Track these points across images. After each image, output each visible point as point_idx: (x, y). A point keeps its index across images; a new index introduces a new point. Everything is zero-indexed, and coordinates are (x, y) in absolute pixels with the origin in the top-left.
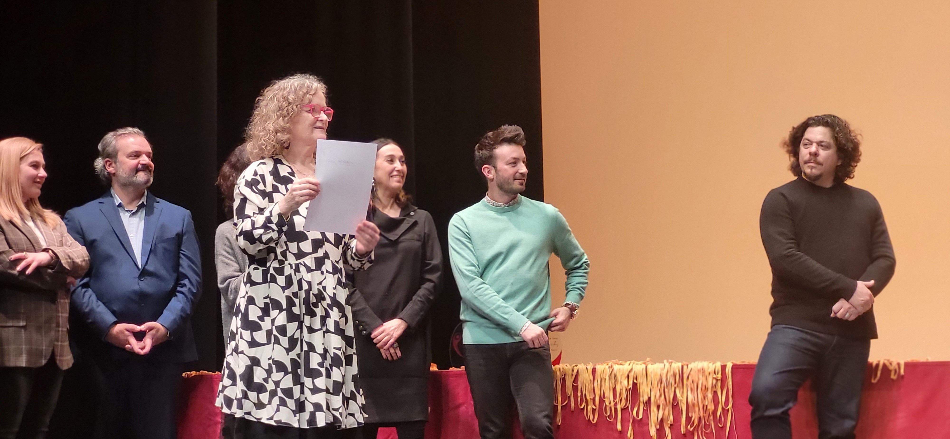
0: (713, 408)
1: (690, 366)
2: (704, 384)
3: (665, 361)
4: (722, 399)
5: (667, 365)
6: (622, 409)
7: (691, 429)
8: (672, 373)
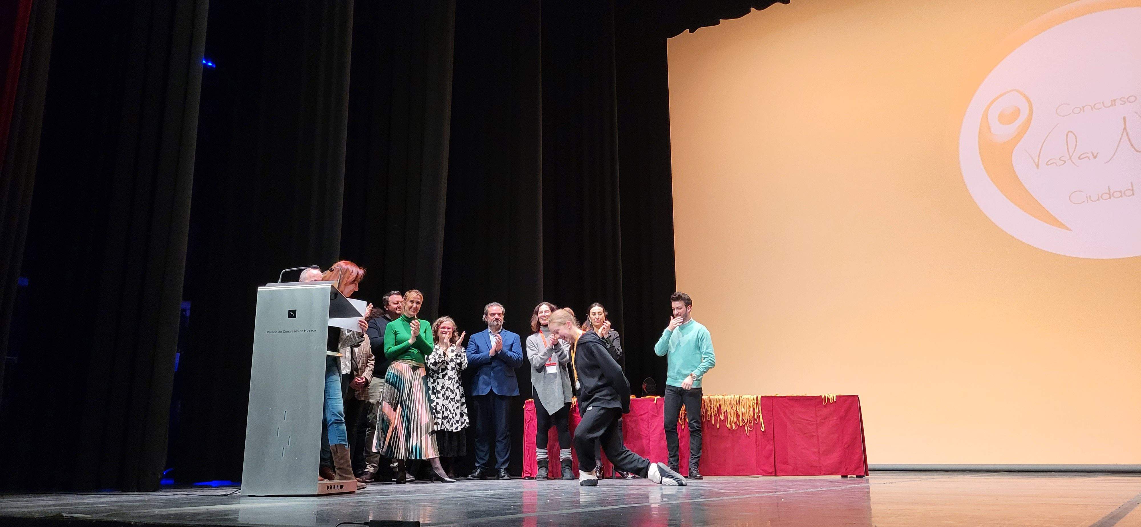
0: (753, 415)
1: (743, 397)
2: (749, 404)
3: (732, 395)
4: (757, 411)
5: (733, 397)
6: (714, 415)
7: (744, 424)
8: (735, 400)
